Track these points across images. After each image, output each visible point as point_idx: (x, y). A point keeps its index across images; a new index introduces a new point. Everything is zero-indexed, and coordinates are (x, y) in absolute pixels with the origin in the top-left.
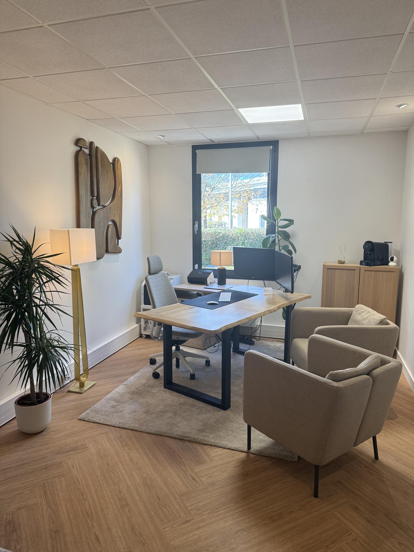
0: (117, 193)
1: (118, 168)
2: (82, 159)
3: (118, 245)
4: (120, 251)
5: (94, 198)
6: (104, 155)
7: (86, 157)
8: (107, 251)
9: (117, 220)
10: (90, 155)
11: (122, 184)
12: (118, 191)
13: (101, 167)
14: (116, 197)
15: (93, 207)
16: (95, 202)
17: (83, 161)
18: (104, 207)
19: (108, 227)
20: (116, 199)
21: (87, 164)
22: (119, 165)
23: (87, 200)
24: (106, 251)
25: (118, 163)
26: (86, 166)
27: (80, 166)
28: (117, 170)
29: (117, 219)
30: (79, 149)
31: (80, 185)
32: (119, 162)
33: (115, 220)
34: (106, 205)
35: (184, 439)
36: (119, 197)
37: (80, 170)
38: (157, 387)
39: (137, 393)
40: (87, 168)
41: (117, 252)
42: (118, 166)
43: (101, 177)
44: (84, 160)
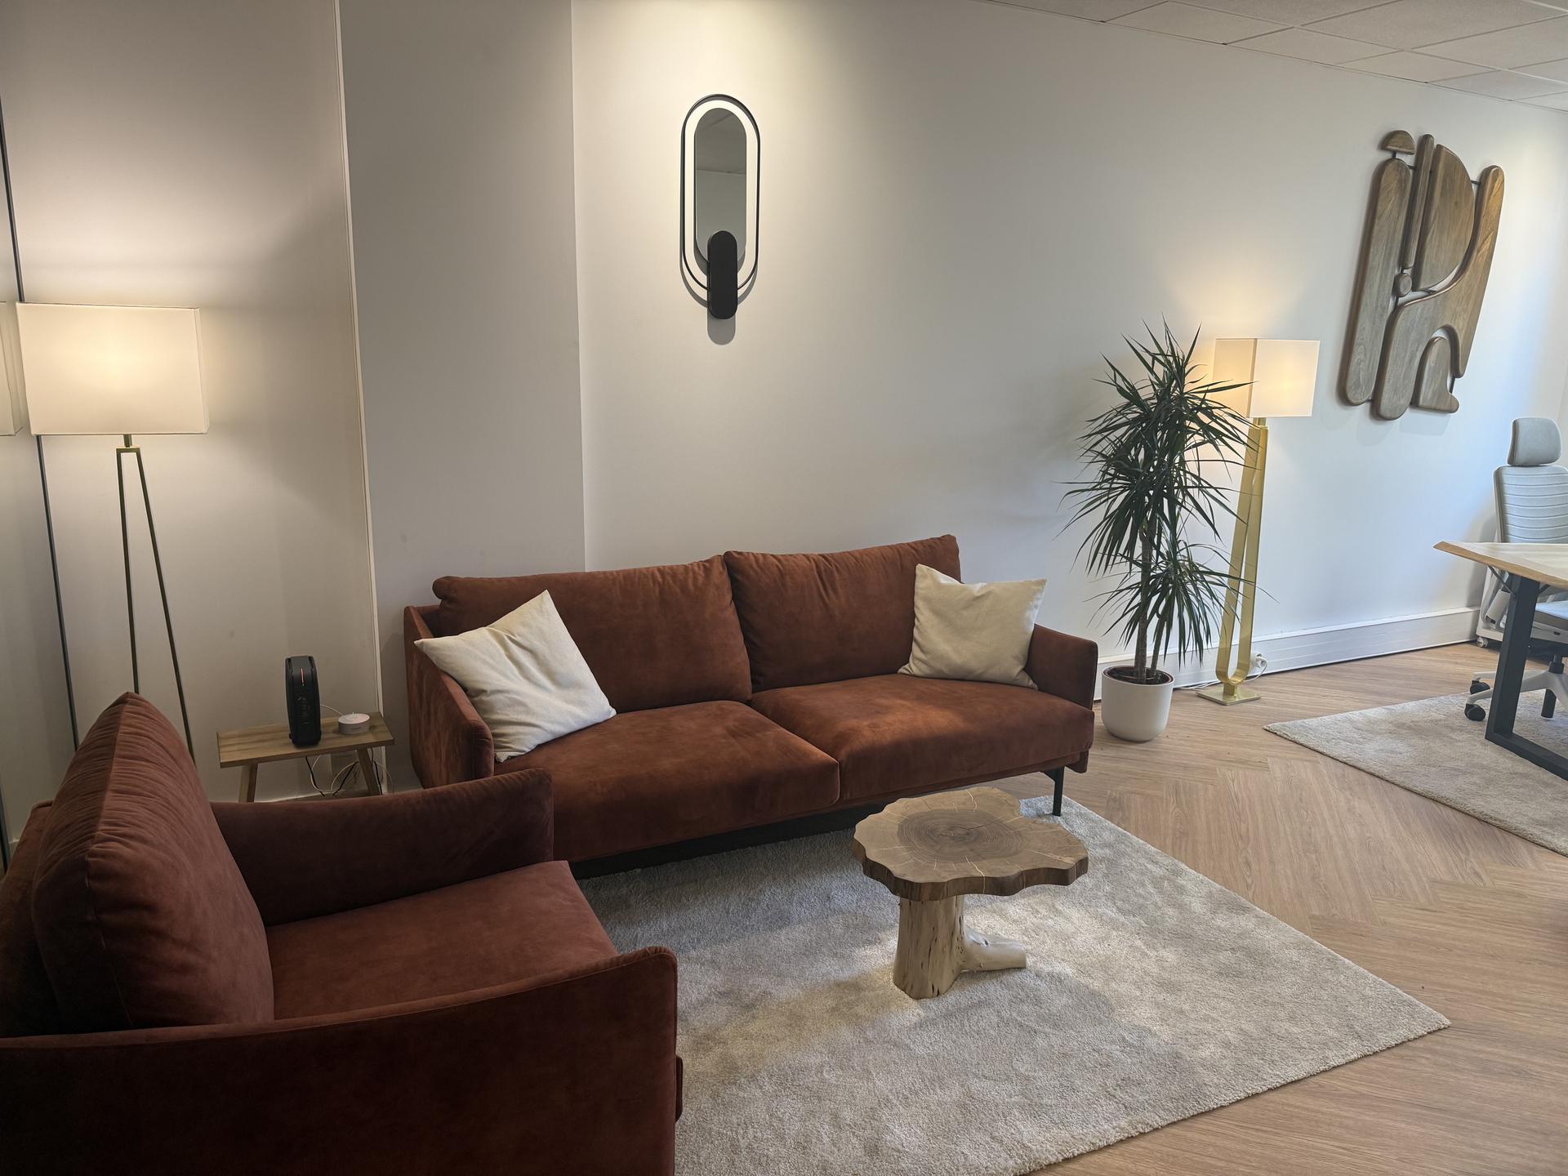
0: (1478, 258)
1: (1493, 193)
2: (1391, 180)
3: (1451, 391)
4: (1451, 407)
5: (1405, 271)
6: (1455, 165)
7: (1404, 174)
8: (1414, 403)
9: (1460, 328)
10: (1416, 168)
11: (1497, 233)
12: (1479, 251)
13: (1442, 195)
14: (1471, 267)
15: (1396, 292)
16: (1406, 282)
17: (1394, 185)
18: (1431, 293)
19: (1431, 343)
20: (1468, 273)
21: (1402, 190)
22: (1496, 185)
23: (1386, 275)
24: (1411, 404)
25: (1494, 181)
26: (1398, 196)
27: (1382, 197)
28: (1489, 199)
29: (1461, 324)
30: (1387, 156)
31: (1373, 241)
32: (1500, 178)
33: (1455, 327)
34: (1435, 288)
35: (1489, 821)
36: (1481, 269)
37: (1379, 208)
38: (1469, 732)
39: (1410, 728)
40: (1401, 200)
41: (1442, 407)
42: (1493, 188)
43: (1436, 222)
44: (1396, 182)
